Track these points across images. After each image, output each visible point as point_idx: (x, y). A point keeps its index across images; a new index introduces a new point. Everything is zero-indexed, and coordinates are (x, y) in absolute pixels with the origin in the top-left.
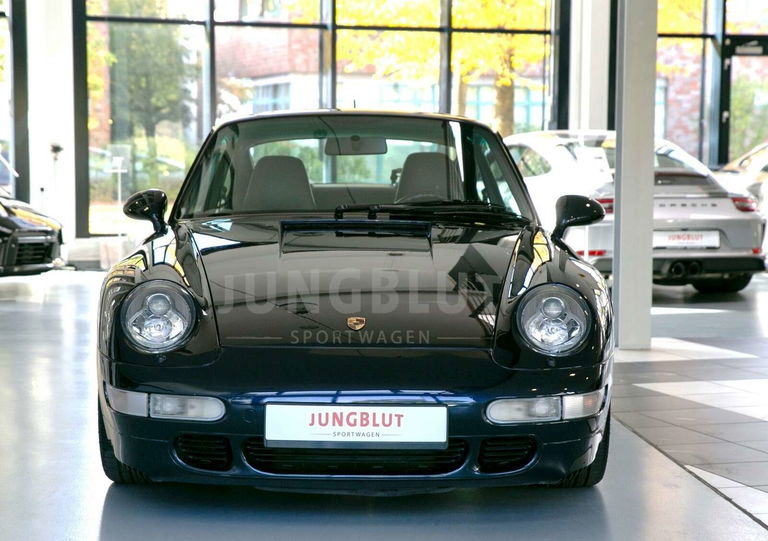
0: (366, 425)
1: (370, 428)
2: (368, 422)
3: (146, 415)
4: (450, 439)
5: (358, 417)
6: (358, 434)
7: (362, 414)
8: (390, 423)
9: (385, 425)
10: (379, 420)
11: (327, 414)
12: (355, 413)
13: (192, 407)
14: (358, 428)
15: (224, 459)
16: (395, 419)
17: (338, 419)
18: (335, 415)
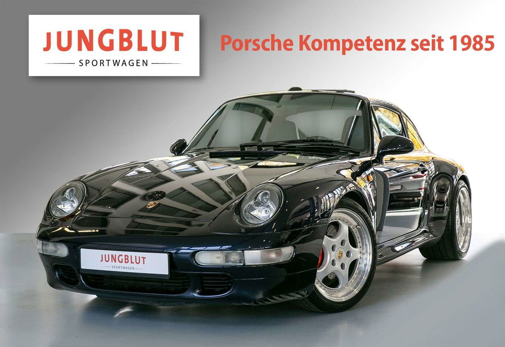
1: (129, 264)
2: (128, 261)
6: (124, 267)
7: (125, 256)
8: (139, 262)
11: (109, 255)
12: (122, 255)
14: (123, 264)
16: (142, 260)
17: (114, 259)
18: (112, 256)
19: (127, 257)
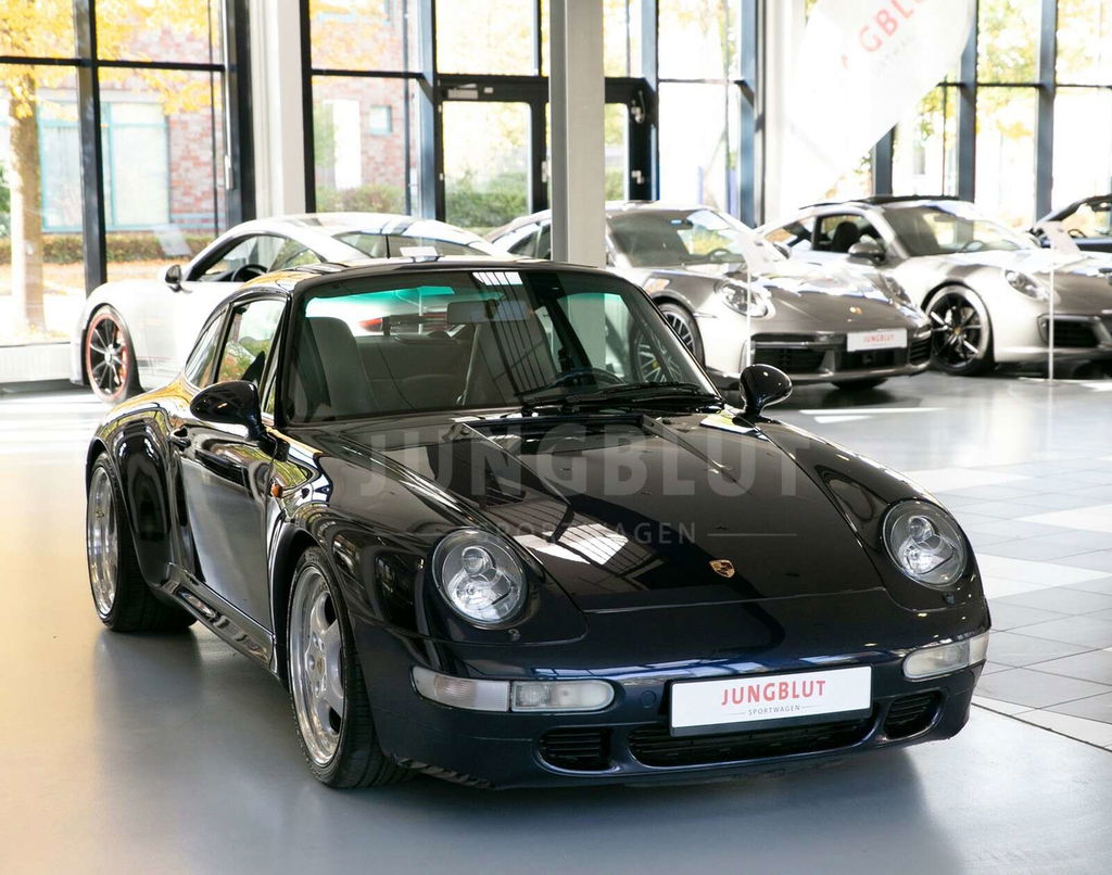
0: (785, 697)
1: (790, 700)
2: (787, 693)
3: (505, 709)
4: (874, 703)
5: (776, 689)
6: (776, 710)
7: (781, 684)
8: (811, 693)
9: (805, 695)
10: (799, 691)
11: (742, 689)
12: (773, 685)
13: (566, 694)
14: (777, 702)
15: (597, 755)
16: (816, 687)
17: (754, 694)
18: (751, 688)
19: (784, 687)
